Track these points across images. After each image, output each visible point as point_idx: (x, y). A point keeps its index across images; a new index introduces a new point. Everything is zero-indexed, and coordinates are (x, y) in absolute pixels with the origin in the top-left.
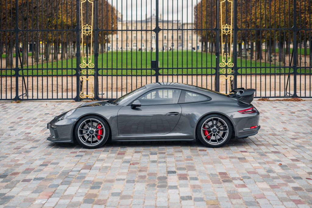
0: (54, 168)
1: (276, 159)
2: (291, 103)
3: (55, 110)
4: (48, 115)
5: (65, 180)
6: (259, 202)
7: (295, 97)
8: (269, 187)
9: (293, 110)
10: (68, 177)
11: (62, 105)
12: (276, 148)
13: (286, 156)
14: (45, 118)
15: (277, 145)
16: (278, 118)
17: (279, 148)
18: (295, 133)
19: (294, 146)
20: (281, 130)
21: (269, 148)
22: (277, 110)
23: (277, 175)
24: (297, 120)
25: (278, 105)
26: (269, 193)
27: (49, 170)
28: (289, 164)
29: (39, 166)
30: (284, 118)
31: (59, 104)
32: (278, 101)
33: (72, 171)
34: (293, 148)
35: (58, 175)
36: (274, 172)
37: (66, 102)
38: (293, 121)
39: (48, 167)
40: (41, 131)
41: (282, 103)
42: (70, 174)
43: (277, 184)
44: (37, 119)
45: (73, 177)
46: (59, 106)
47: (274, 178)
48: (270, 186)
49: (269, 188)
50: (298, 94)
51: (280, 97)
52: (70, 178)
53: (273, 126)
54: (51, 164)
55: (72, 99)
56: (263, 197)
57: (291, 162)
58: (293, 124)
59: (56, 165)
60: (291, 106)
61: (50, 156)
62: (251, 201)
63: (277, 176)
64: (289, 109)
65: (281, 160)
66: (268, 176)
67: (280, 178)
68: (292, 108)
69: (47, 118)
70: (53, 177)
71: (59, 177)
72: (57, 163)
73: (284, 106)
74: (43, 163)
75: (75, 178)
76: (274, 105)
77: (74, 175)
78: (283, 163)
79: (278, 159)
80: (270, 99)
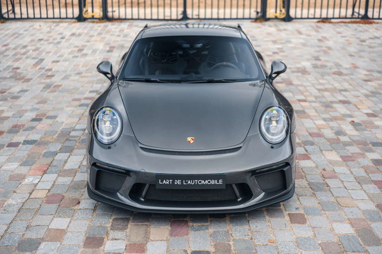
0: (51, 125)
1: (346, 113)
2: (360, 26)
3: (51, 34)
4: (42, 42)
5: (65, 145)
6: (329, 185)
7: (365, 19)
8: (340, 159)
9: (364, 36)
10: (70, 140)
11: (62, 27)
12: (344, 96)
13: (359, 109)
14: (38, 46)
15: (345, 90)
16: (343, 48)
17: (349, 96)
18: (368, 71)
19: (368, 93)
20: (348, 66)
21: (335, 95)
22: (343, 37)
23: (350, 138)
24: (370, 52)
25: (342, 28)
26: (341, 170)
27: (43, 127)
28: (364, 122)
29: (31, 121)
30: (352, 49)
31: (57, 26)
32: (342, 24)
33: (74, 130)
34: (367, 96)
35: (56, 135)
36: (345, 135)
37: (66, 22)
38: (364, 53)
39: (42, 122)
40: (34, 65)
41: (347, 26)
42: (71, 134)
43: (351, 155)
44: (29, 48)
45: (75, 140)
46: (57, 28)
47: (346, 144)
48: (341, 157)
49: (340, 161)
50: (370, 15)
51: (346, 18)
52: (72, 142)
53: (338, 61)
54: (46, 118)
55: (73, 18)
56: (334, 176)
57: (366, 118)
58: (363, 57)
59: (53, 120)
60: (361, 31)
61: (45, 106)
62: (318, 183)
63: (349, 140)
64: (358, 36)
65: (353, 115)
66: (338, 141)
67: (354, 144)
68: (362, 34)
69: (40, 46)
70: (49, 139)
71: (57, 140)
72: (55, 117)
73: (350, 31)
74: (37, 115)
75: (79, 141)
76: (339, 30)
77: (78, 136)
78: (356, 120)
79: (349, 113)
80: (333, 20)
